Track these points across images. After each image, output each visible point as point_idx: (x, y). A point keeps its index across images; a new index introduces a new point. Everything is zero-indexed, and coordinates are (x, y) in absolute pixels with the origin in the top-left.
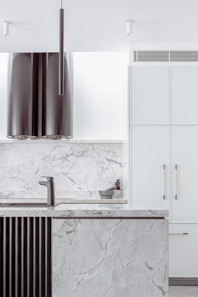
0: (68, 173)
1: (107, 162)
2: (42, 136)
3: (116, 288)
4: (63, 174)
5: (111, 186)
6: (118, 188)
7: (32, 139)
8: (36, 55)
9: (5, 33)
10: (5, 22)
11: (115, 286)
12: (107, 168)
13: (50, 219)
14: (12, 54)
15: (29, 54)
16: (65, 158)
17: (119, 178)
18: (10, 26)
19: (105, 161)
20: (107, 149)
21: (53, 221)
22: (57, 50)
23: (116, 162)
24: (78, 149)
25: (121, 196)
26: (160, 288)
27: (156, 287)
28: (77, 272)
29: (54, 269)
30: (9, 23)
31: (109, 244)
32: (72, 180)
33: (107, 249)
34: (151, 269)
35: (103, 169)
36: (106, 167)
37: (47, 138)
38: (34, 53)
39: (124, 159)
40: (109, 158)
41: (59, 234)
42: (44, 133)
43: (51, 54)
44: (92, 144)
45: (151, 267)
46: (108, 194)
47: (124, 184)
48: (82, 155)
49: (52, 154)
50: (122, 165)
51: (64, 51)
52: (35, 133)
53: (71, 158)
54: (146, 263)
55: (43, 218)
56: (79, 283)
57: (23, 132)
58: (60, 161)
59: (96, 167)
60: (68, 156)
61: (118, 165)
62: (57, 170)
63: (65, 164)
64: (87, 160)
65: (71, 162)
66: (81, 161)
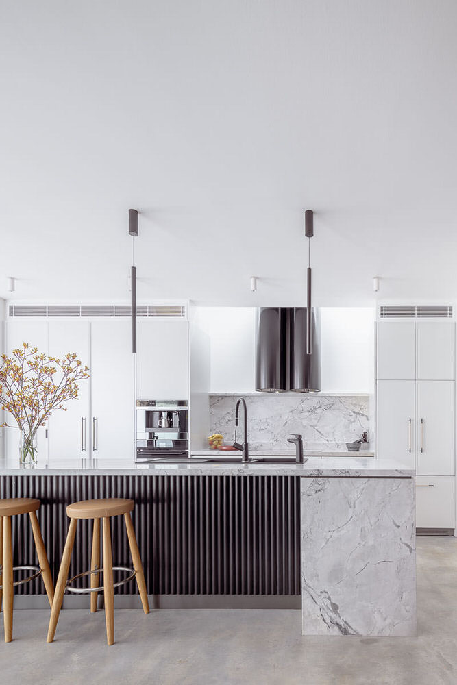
0: (316, 426)
1: (354, 415)
2: (291, 389)
3: (364, 545)
4: (311, 426)
5: (357, 439)
6: (365, 441)
7: (280, 392)
8: (284, 310)
9: (252, 288)
10: (252, 277)
11: (363, 543)
12: (354, 421)
13: (298, 478)
14: (259, 309)
15: (276, 309)
16: (313, 411)
17: (365, 431)
18: (257, 281)
19: (352, 414)
20: (354, 402)
21: (302, 480)
22: (305, 305)
23: (363, 415)
24: (326, 402)
25: (368, 448)
26: (407, 545)
27: (403, 545)
28: (326, 529)
29: (303, 527)
30: (256, 279)
31: (356, 503)
32: (320, 432)
33: (355, 507)
34: (399, 527)
35: (350, 422)
36: (352, 420)
37: (295, 391)
38: (281, 308)
39: (371, 412)
40: (356, 411)
41: (308, 492)
42: (292, 387)
43: (298, 309)
44: (340, 397)
45: (398, 524)
46: (355, 447)
47: (371, 436)
48: (329, 408)
49: (300, 407)
50: (369, 418)
51: (312, 306)
52: (283, 387)
53: (319, 411)
54: (393, 521)
55: (292, 477)
56: (328, 540)
57: (271, 386)
58: (307, 414)
59: (344, 419)
60: (315, 409)
61: (365, 418)
62: (305, 423)
63: (313, 416)
64: (334, 413)
65: (319, 414)
66: (328, 414)
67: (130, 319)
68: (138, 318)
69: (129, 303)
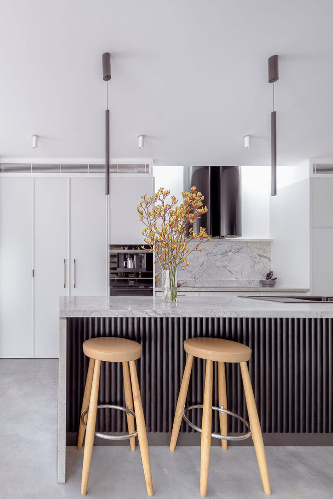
0: (227, 266)
1: (259, 257)
4: (223, 267)
12: (259, 263)
16: (225, 254)
19: (257, 256)
20: (258, 247)
23: (266, 257)
24: (236, 247)
32: (230, 272)
35: (256, 263)
36: (257, 261)
40: (260, 254)
42: (218, 234)
48: (238, 251)
49: (214, 251)
50: (271, 259)
53: (230, 254)
58: (220, 256)
59: (250, 261)
60: (227, 252)
61: (267, 259)
62: (218, 263)
63: (225, 258)
64: (243, 255)
65: (230, 257)
66: (237, 256)
67: (104, 175)
68: (111, 175)
69: (103, 161)
